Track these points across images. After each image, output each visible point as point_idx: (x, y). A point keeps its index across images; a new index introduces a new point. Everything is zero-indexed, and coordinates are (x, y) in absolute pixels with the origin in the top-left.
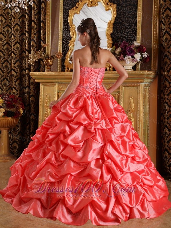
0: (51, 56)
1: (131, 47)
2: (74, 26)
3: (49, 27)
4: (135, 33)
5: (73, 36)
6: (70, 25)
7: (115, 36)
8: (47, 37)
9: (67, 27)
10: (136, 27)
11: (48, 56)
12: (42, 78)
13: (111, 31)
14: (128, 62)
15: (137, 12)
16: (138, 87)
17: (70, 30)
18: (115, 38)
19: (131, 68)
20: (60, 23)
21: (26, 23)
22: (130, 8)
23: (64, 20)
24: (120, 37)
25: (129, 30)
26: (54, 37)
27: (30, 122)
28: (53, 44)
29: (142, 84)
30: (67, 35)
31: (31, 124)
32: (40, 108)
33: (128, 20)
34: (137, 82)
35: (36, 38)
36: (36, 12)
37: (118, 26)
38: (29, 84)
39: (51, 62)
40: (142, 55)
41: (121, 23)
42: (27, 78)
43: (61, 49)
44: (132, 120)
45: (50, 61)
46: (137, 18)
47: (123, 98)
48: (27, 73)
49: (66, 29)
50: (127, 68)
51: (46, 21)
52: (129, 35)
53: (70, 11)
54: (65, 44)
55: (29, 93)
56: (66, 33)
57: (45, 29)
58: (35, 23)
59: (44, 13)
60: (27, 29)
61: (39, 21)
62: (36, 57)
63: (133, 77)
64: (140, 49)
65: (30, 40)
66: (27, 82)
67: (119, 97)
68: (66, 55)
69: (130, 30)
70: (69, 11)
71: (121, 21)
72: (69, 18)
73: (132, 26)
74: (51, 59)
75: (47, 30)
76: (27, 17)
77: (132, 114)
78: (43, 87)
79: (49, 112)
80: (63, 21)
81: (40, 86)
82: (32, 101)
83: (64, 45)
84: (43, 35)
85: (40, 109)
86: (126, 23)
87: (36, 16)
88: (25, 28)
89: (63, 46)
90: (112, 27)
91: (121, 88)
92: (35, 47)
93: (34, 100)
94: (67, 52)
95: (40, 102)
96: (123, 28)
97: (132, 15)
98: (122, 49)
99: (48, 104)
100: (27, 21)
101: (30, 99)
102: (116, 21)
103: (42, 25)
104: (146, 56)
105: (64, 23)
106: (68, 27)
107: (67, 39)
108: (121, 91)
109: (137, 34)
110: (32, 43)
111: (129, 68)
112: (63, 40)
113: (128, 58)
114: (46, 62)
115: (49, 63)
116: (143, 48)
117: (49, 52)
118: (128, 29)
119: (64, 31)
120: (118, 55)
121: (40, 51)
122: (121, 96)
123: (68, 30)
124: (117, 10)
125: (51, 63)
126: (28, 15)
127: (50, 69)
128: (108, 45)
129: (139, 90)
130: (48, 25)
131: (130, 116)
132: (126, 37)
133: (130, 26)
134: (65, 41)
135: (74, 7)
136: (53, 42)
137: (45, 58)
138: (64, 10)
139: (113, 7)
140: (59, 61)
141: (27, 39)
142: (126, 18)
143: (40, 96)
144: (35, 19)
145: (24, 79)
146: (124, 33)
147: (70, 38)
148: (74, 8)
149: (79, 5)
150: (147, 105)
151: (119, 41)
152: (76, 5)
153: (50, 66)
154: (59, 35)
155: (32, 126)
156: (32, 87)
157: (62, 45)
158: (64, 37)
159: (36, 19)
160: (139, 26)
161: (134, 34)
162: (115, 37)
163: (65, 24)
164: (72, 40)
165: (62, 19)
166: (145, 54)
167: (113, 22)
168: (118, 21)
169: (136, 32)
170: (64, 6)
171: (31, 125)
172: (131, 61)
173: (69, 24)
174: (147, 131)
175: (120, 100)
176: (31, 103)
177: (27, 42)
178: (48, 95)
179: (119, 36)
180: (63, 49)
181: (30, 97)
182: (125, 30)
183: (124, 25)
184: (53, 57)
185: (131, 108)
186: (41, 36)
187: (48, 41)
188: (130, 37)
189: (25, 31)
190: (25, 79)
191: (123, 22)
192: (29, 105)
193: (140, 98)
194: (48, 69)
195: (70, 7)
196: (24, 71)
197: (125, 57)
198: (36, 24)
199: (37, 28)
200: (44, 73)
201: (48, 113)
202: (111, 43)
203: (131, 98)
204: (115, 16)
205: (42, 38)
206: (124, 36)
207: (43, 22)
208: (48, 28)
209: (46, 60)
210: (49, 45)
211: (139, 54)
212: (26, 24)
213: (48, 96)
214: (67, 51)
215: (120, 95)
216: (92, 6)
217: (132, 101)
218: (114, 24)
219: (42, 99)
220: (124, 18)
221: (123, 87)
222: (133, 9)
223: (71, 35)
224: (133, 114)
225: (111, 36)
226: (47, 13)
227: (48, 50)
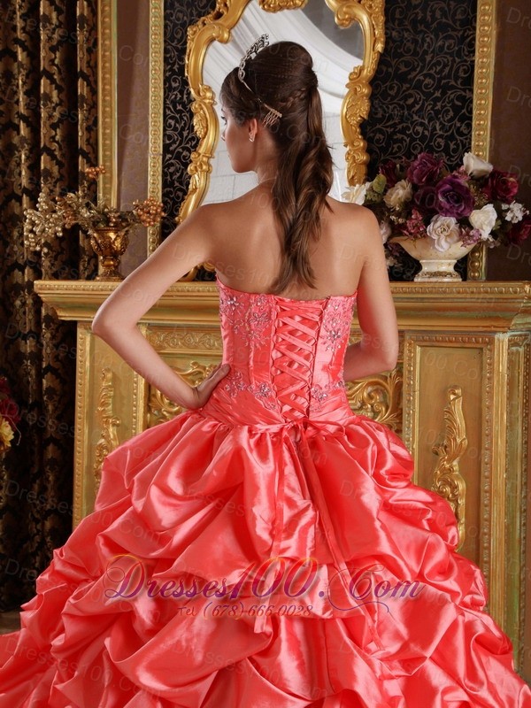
0: (119, 217)
1: (455, 177)
2: (209, 94)
3: (108, 98)
4: (467, 119)
5: (206, 134)
6: (192, 90)
7: (380, 131)
8: (104, 139)
9: (179, 96)
10: (471, 91)
11: (105, 214)
12: (84, 303)
13: (363, 110)
14: (443, 242)
15: (475, 29)
16: (481, 349)
17: (193, 109)
18: (378, 141)
19: (451, 269)
20: (151, 82)
21: (20, 82)
22: (442, 9)
23: (171, 70)
24: (399, 136)
25: (439, 104)
26: (131, 138)
27: (41, 473)
28: (125, 168)
29: (503, 339)
30: (183, 129)
31: (47, 479)
32: (78, 421)
33: (435, 65)
34: (481, 329)
35: (57, 142)
36: (56, 36)
37: (391, 88)
38: (38, 324)
39: (119, 240)
40: (501, 214)
41: (402, 78)
42: (30, 301)
43: (160, 186)
44: (456, 487)
45: (112, 235)
46: (474, 52)
47: (417, 393)
48: (26, 279)
49: (175, 107)
50: (434, 269)
51: (95, 74)
52: (438, 127)
53: (190, 31)
54: (172, 165)
55: (37, 357)
56: (177, 122)
57: (94, 106)
58: (53, 81)
59: (88, 40)
60: (22, 104)
61: (70, 74)
62: (56, 219)
63: (465, 309)
64: (493, 188)
65: (35, 151)
66: (31, 317)
67: (399, 387)
68: (177, 210)
69: (443, 107)
70: (186, 31)
71: (403, 69)
72: (189, 61)
73: (453, 87)
74: (117, 228)
75: (104, 112)
76: (20, 58)
77: (455, 463)
78: (88, 339)
79: (115, 439)
80: (165, 72)
81: (79, 335)
82: (50, 391)
83: (172, 170)
84: (86, 129)
85: (78, 426)
86: (425, 76)
87: (58, 54)
88: (17, 102)
89: (164, 174)
90: (366, 96)
91: (410, 352)
92: (58, 180)
93: (56, 385)
94: (183, 200)
95: (78, 398)
96: (411, 96)
97: (452, 41)
98: (415, 188)
99: (110, 407)
100: (24, 72)
101: (41, 383)
102: (385, 69)
103: (82, 88)
104: (520, 218)
105: (166, 80)
106: (185, 96)
107: (180, 144)
108: (410, 366)
109: (474, 123)
110: (44, 162)
111: (443, 268)
112: (166, 148)
113: (444, 224)
114: (96, 242)
115: (110, 245)
116: (505, 182)
117: (109, 197)
118: (436, 100)
119: (168, 112)
120: (399, 215)
121: (72, 195)
122: (409, 384)
123: (185, 108)
124: (386, 22)
125: (118, 245)
126: (24, 51)
127: (116, 267)
128: (349, 172)
129: (490, 364)
130: (104, 90)
131: (450, 470)
132: (423, 138)
133: (445, 89)
134: (172, 152)
135: (209, 13)
136: (127, 160)
137: (95, 224)
138: (166, 26)
139: (371, 7)
140: (153, 234)
141: (23, 147)
142: (426, 52)
143: (78, 375)
144: (54, 64)
145: (18, 303)
146: (416, 118)
147: (195, 142)
148: (208, 19)
149: (226, 5)
150: (520, 423)
151: (396, 152)
152: (213, 7)
153: (115, 255)
154: (147, 130)
155: (49, 486)
156: (48, 335)
157: (160, 169)
158: (170, 137)
159: (57, 66)
160: (481, 89)
161: (458, 125)
162: (378, 136)
163: (174, 85)
164: (202, 150)
165: (161, 66)
166: (515, 209)
167: (368, 72)
168: (390, 70)
169: (471, 112)
170: (165, 10)
171: (49, 482)
172: (456, 238)
173: (188, 84)
174: (518, 531)
175: (404, 401)
176: (45, 398)
177: (23, 156)
178: (108, 370)
179: (394, 133)
180: (165, 185)
181: (40, 376)
182: (423, 104)
183: (418, 86)
184: (124, 221)
185: (454, 439)
186: (80, 134)
187: (108, 153)
188: (441, 136)
189: (18, 113)
190: (24, 304)
191: (414, 74)
192: (39, 406)
193: (491, 399)
194: (109, 266)
195: (192, 15)
196: (17, 273)
197: (427, 223)
198: (58, 88)
199: (61, 101)
200: (90, 284)
201: (109, 442)
202: (364, 163)
203: (452, 397)
204: (380, 47)
205: (81, 143)
206: (417, 133)
207: (85, 78)
208: (104, 101)
209: (97, 231)
210: (111, 173)
211: (490, 208)
212: (18, 87)
213: (109, 375)
214: (180, 194)
215: (405, 381)
216: (281, 8)
217: (458, 408)
218: (374, 82)
219: (87, 385)
220: (415, 53)
221: (418, 349)
222: (455, 14)
223: (196, 128)
224: (459, 463)
225: (363, 133)
226: (100, 42)
227: (107, 192)
